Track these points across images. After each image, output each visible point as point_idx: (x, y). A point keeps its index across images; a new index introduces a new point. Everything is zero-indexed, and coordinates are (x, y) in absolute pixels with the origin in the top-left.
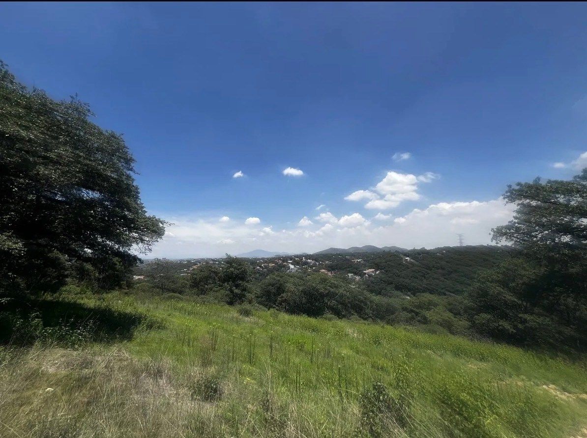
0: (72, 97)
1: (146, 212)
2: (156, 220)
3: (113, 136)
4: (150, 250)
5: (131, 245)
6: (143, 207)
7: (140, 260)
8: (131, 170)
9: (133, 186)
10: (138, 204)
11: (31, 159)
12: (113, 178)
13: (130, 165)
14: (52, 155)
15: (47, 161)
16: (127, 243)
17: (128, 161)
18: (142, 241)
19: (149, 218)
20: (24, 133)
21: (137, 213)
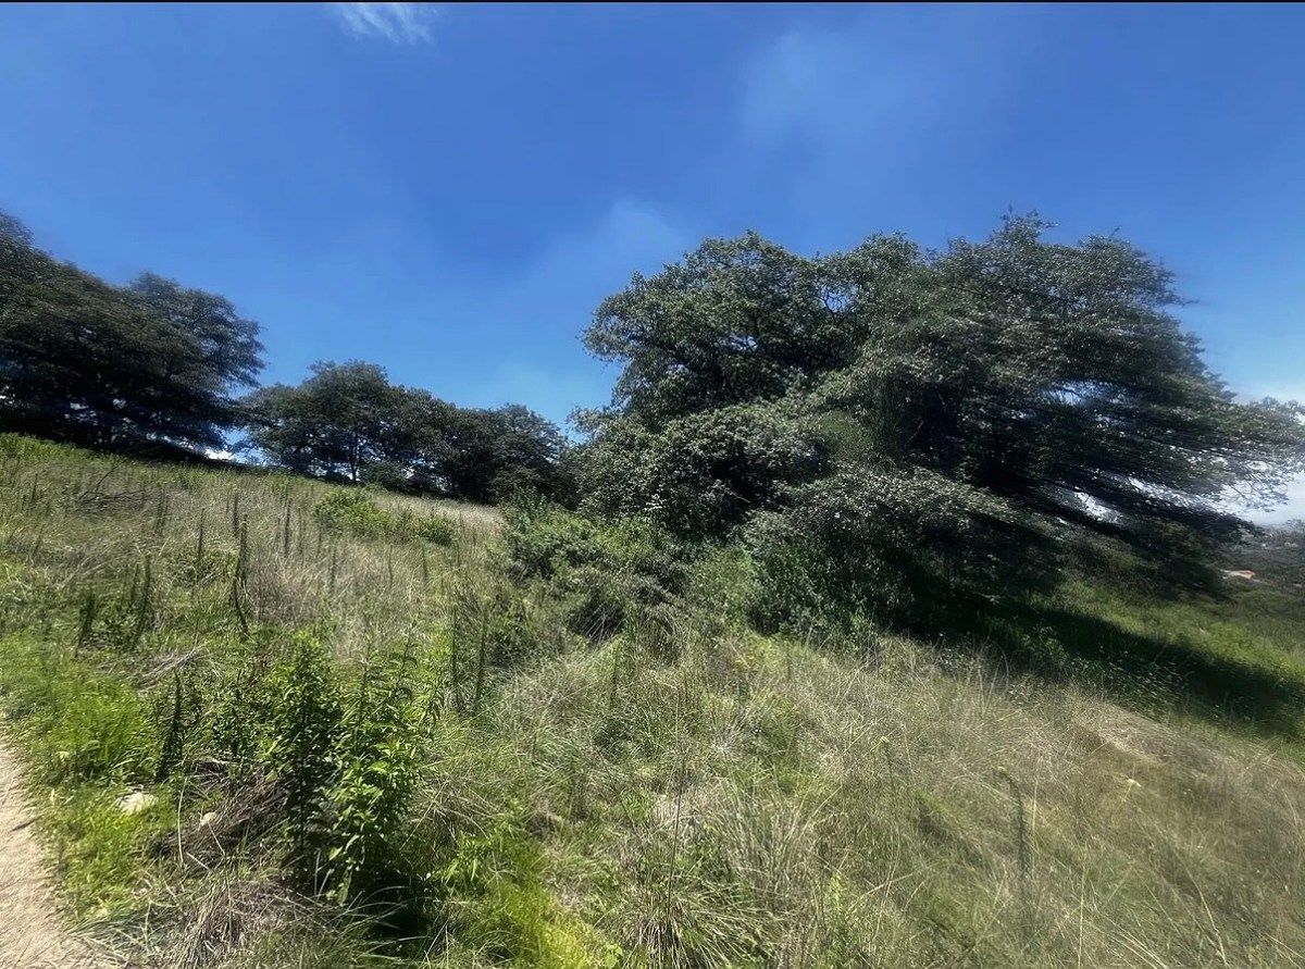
0: (1005, 218)
1: (1234, 395)
2: (1283, 409)
3: (1097, 247)
4: (1282, 497)
5: (1219, 490)
6: (1220, 385)
7: (1249, 526)
8: (1170, 300)
9: (1180, 339)
10: (1203, 380)
11: (980, 360)
12: (1130, 339)
13: (1162, 290)
14: (1003, 340)
15: (1001, 353)
16: (1205, 483)
17: (1154, 284)
18: (1243, 474)
19: (1254, 410)
20: (960, 322)
21: (1208, 402)
